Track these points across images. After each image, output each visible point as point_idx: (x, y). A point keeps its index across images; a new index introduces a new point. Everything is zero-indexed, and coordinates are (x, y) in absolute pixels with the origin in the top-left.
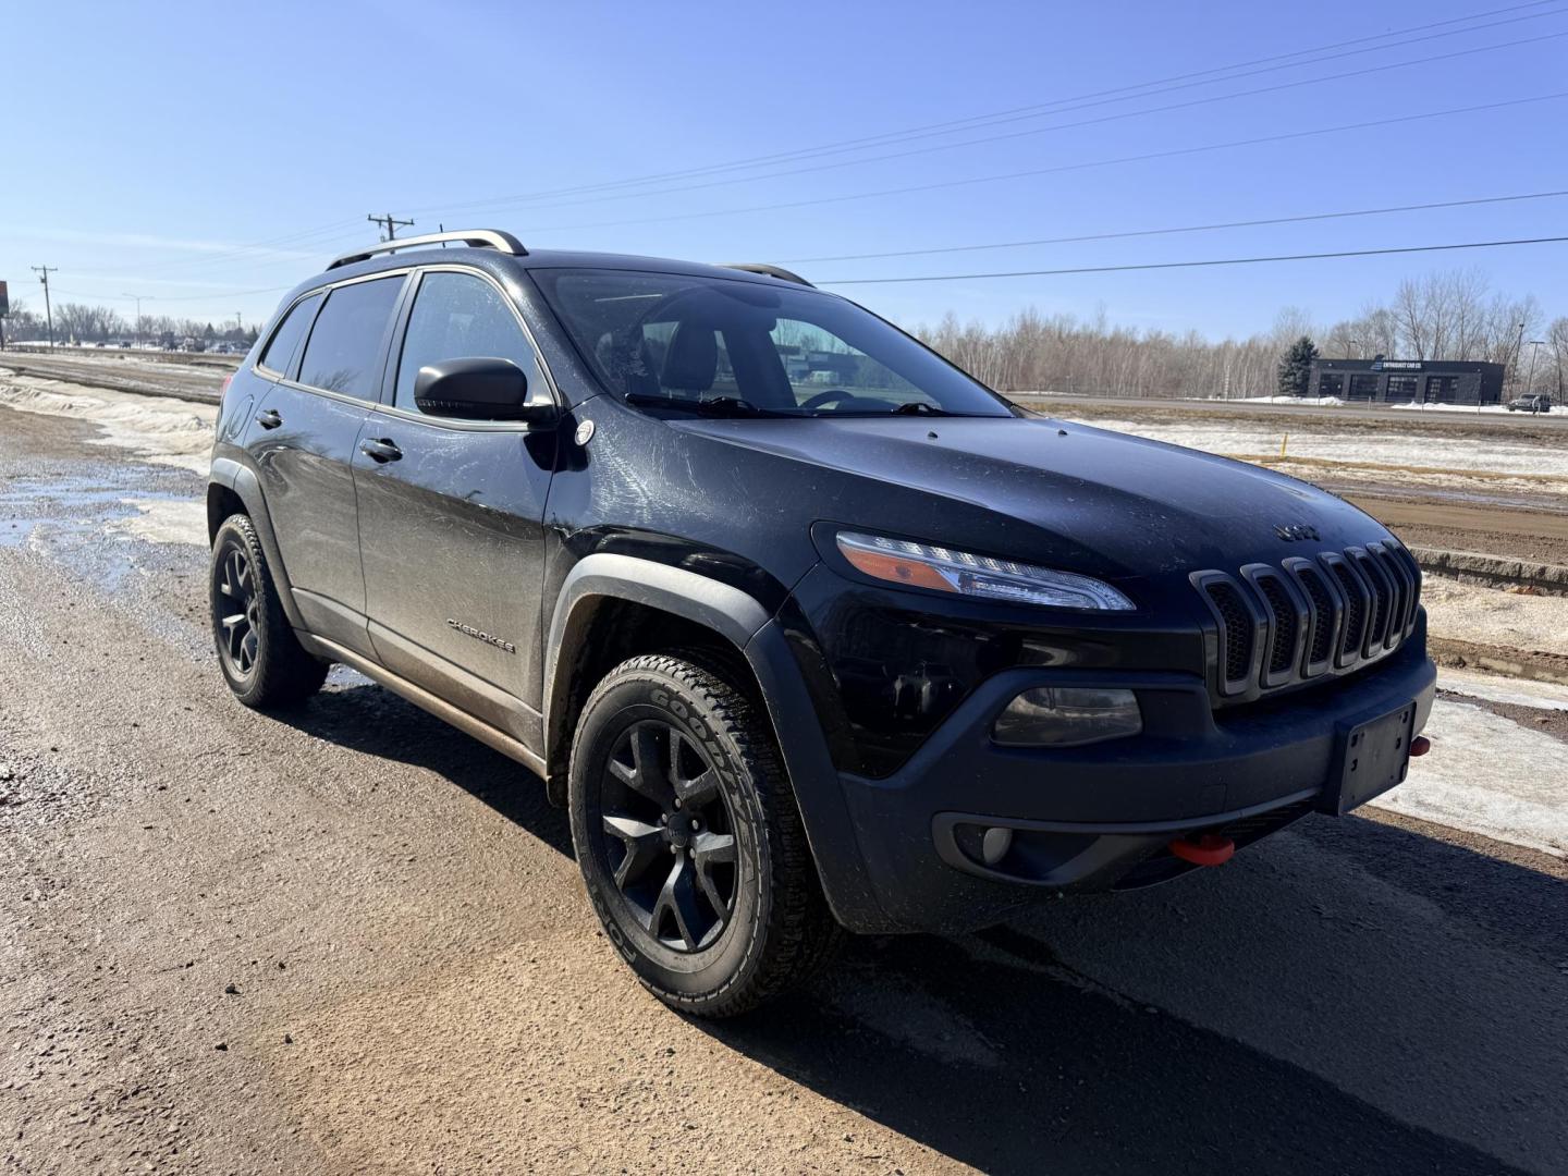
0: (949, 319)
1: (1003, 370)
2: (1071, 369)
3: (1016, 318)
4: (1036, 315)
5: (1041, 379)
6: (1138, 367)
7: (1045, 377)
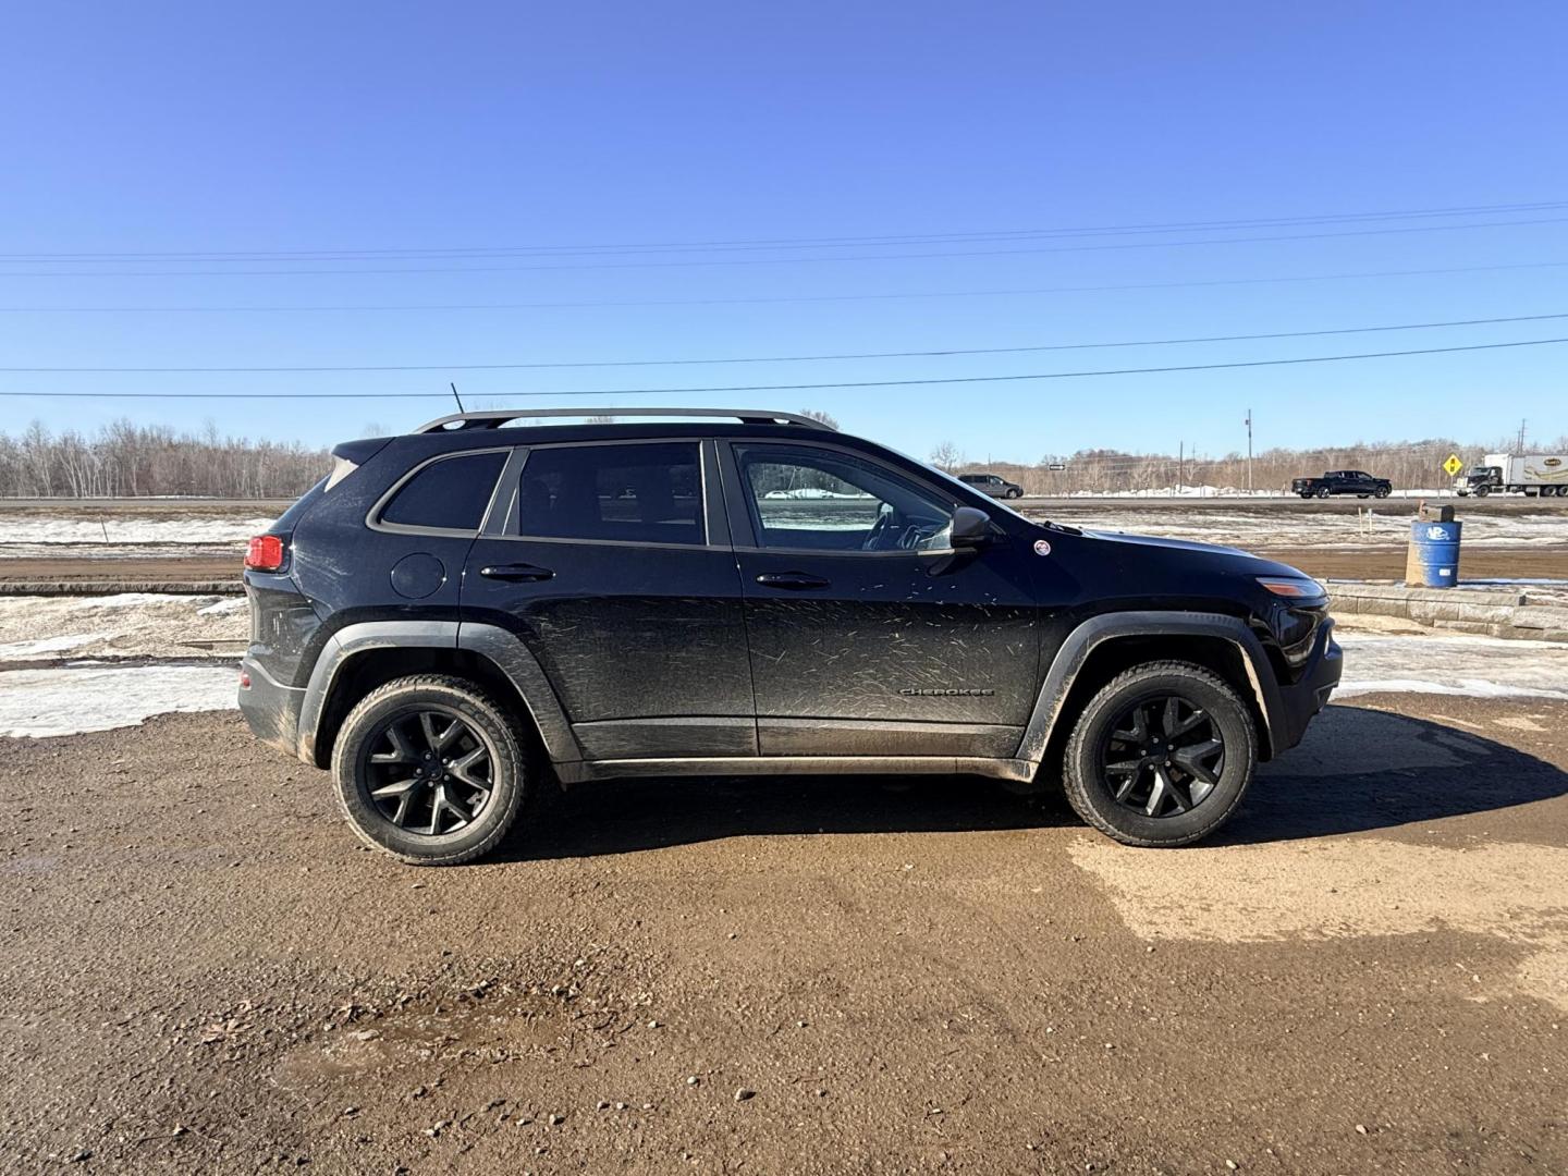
0: (36, 427)
1: (115, 476)
2: (194, 475)
3: (108, 428)
4: (130, 425)
5: (164, 485)
6: (257, 472)
7: (168, 482)
